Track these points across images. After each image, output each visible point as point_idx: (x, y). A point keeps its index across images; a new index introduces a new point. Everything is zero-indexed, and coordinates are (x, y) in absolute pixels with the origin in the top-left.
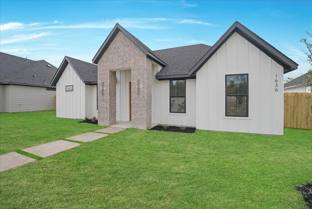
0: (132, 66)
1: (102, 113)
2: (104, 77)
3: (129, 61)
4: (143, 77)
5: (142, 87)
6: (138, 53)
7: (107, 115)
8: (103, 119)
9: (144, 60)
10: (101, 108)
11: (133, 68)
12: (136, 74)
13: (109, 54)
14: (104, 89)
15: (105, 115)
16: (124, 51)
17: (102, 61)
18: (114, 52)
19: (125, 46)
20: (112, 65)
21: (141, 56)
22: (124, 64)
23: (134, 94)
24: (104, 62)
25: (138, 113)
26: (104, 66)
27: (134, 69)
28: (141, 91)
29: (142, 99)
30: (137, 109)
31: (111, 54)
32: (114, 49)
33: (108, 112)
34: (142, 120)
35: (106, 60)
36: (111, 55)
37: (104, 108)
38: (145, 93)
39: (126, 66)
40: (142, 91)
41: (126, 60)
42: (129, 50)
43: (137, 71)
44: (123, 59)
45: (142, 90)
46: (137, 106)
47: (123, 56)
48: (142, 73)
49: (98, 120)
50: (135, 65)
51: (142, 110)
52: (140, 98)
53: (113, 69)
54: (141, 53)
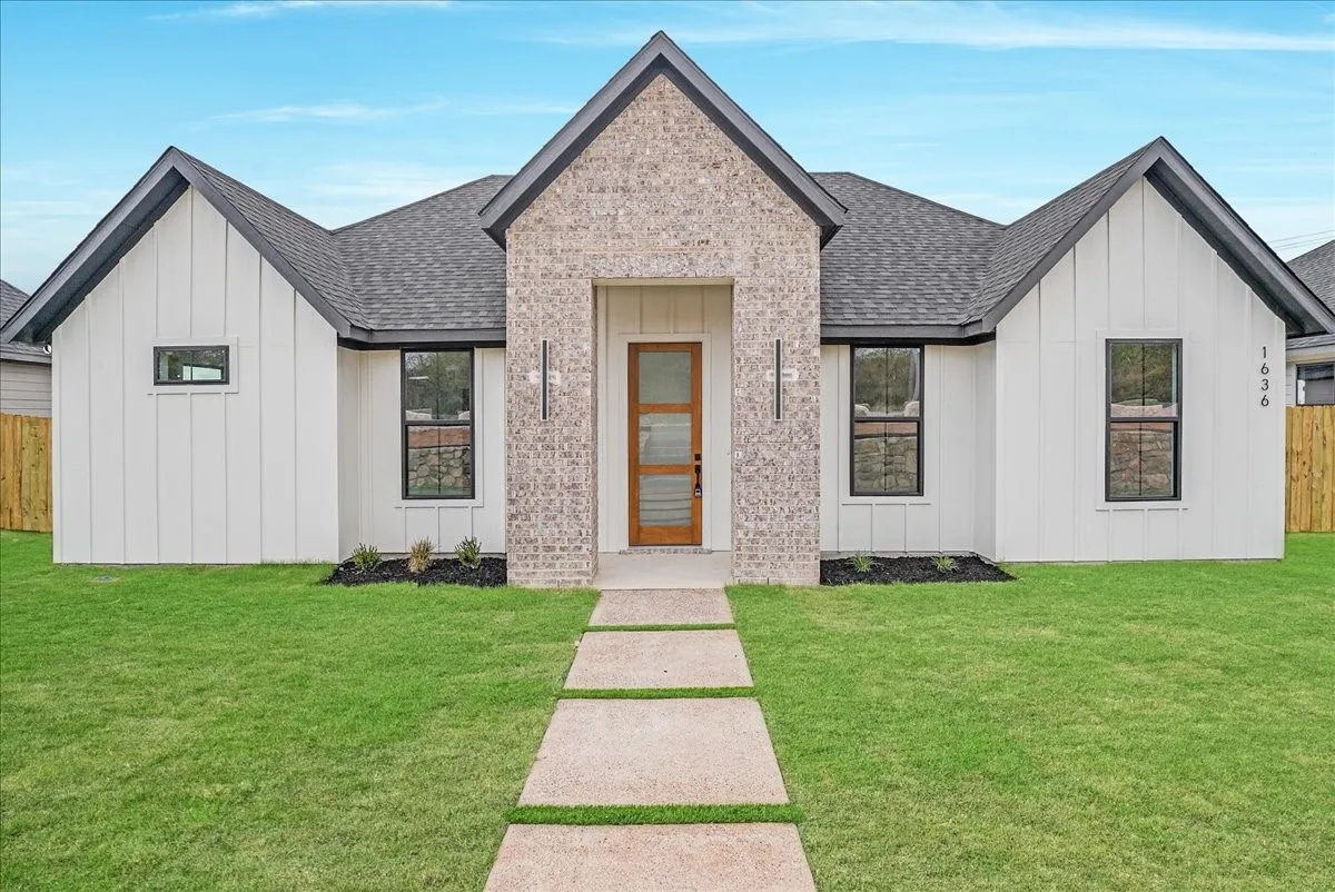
0: (738, 268)
1: (536, 519)
2: (558, 316)
3: (722, 241)
4: (805, 329)
5: (795, 377)
6: (771, 211)
7: (578, 528)
8: (549, 549)
9: (808, 250)
10: (536, 487)
11: (745, 282)
12: (762, 313)
13: (590, 190)
14: (556, 378)
15: (558, 525)
16: (690, 190)
17: (540, 221)
18: (621, 184)
19: (697, 165)
20: (610, 254)
21: (789, 229)
22: (693, 255)
23: (751, 416)
24: (553, 229)
25: (777, 508)
26: (551, 252)
27: (750, 289)
28: (793, 399)
29: (795, 440)
30: (767, 487)
31: (602, 190)
32: (626, 167)
33: (581, 508)
34: (798, 541)
35: (569, 220)
36: (606, 197)
37: (553, 487)
38: (811, 410)
39: (706, 269)
40: (799, 400)
41: (703, 238)
42: (718, 188)
43: (770, 300)
44: (683, 228)
45: (798, 393)
46: (769, 471)
47: (687, 212)
48: (799, 313)
49: (511, 559)
50: (756, 266)
51: (796, 493)
52: (787, 431)
53: (618, 273)
54: (790, 210)
